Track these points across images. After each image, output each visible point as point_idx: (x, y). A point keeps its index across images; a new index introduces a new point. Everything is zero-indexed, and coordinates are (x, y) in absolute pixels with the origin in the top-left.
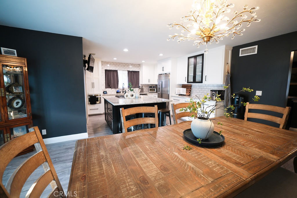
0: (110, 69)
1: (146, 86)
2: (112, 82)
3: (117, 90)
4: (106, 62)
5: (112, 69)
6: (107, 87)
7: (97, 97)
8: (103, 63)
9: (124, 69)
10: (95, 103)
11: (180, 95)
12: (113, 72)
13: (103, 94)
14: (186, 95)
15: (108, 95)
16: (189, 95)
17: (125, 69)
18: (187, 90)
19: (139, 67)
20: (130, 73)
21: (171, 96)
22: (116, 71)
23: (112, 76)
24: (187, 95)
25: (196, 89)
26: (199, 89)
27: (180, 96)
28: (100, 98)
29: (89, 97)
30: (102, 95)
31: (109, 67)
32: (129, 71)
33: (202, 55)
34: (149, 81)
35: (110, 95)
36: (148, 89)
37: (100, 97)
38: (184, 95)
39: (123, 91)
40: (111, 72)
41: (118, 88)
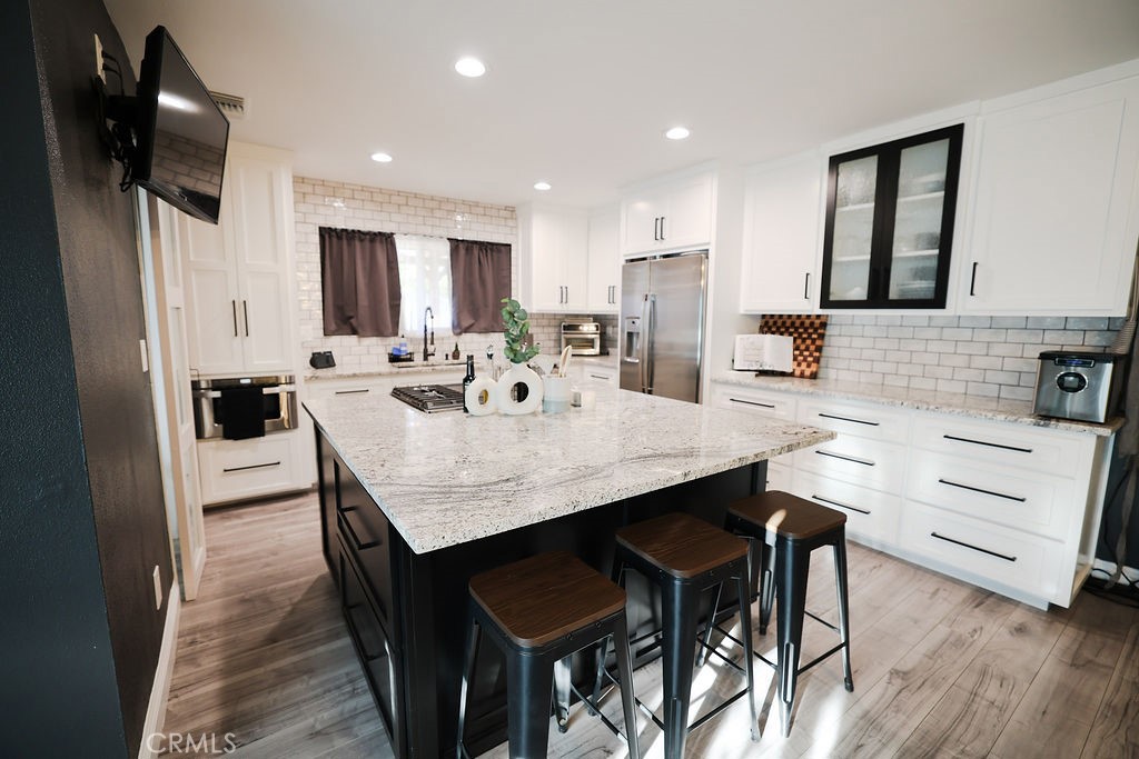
0: (350, 228)
1: (545, 322)
2: (363, 300)
3: (392, 343)
4: (323, 183)
5: (362, 229)
6: (333, 327)
7: (266, 391)
8: (308, 189)
9: (428, 231)
10: (258, 432)
11: (762, 373)
12: (367, 244)
13: (311, 371)
14: (792, 375)
15: (340, 377)
16: (814, 376)
17: (438, 232)
18: (797, 348)
19: (510, 223)
20: (462, 252)
21: (714, 381)
22: (387, 239)
23: (364, 268)
24: (802, 376)
25: (857, 342)
26: (883, 344)
27: (763, 380)
28: (292, 395)
29: (217, 394)
30: (299, 380)
31: (344, 217)
32: (455, 244)
33: (954, 135)
34: (564, 295)
35: (355, 375)
36: (553, 336)
37: (291, 388)
38: (783, 374)
39: (426, 350)
40: (357, 243)
41: (396, 334)
